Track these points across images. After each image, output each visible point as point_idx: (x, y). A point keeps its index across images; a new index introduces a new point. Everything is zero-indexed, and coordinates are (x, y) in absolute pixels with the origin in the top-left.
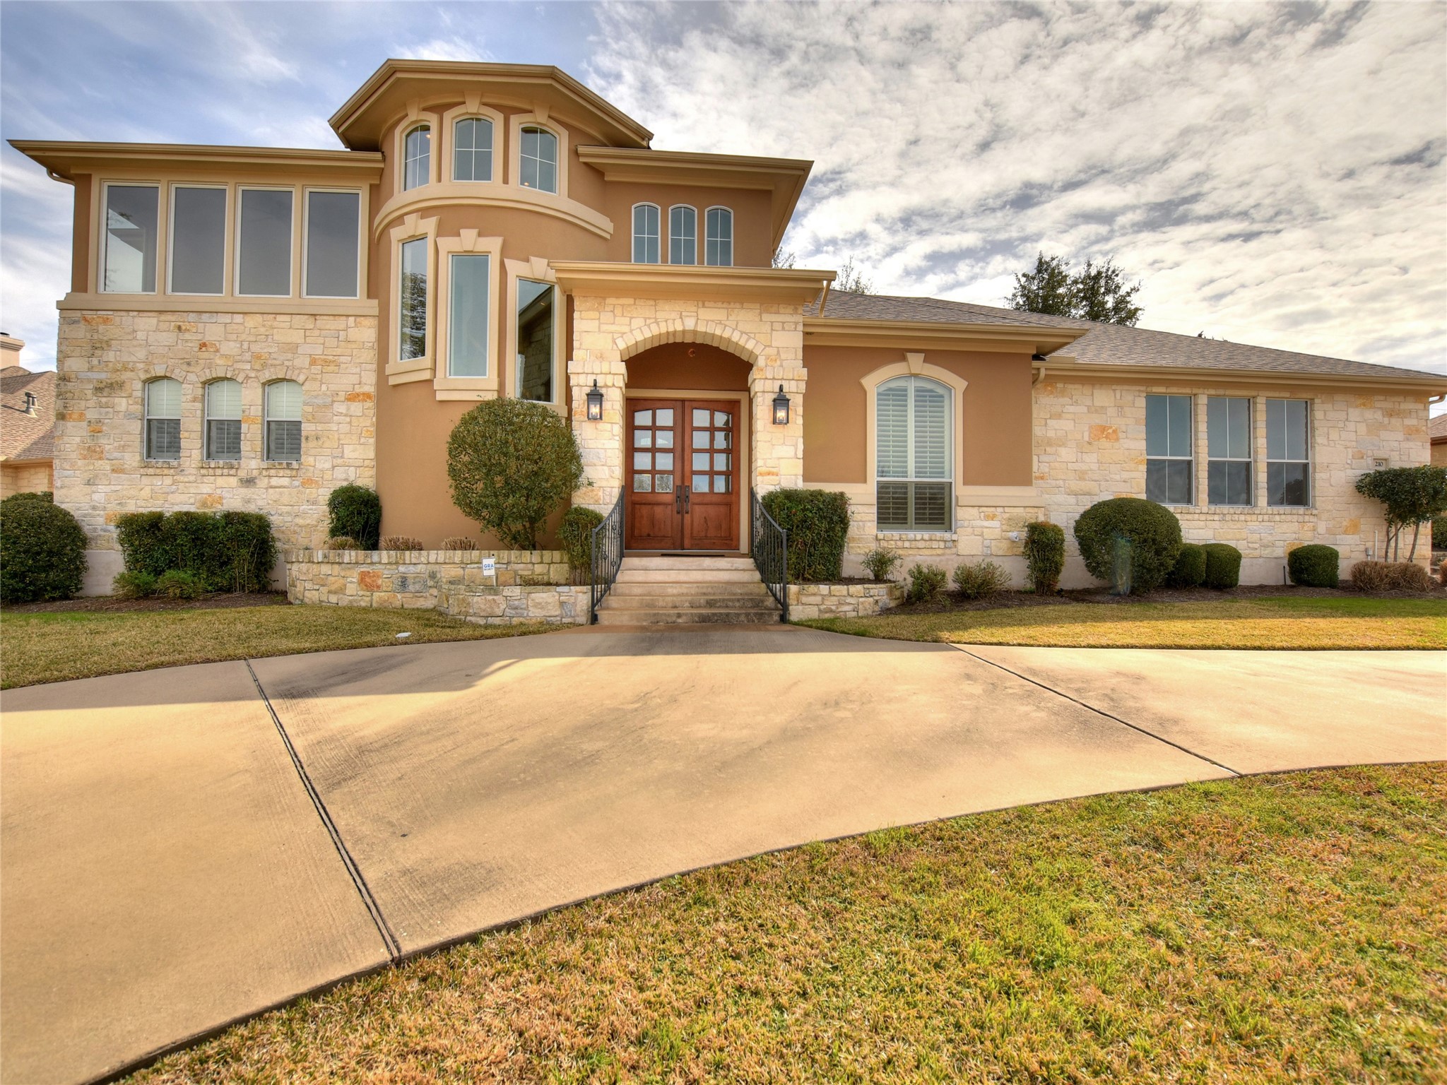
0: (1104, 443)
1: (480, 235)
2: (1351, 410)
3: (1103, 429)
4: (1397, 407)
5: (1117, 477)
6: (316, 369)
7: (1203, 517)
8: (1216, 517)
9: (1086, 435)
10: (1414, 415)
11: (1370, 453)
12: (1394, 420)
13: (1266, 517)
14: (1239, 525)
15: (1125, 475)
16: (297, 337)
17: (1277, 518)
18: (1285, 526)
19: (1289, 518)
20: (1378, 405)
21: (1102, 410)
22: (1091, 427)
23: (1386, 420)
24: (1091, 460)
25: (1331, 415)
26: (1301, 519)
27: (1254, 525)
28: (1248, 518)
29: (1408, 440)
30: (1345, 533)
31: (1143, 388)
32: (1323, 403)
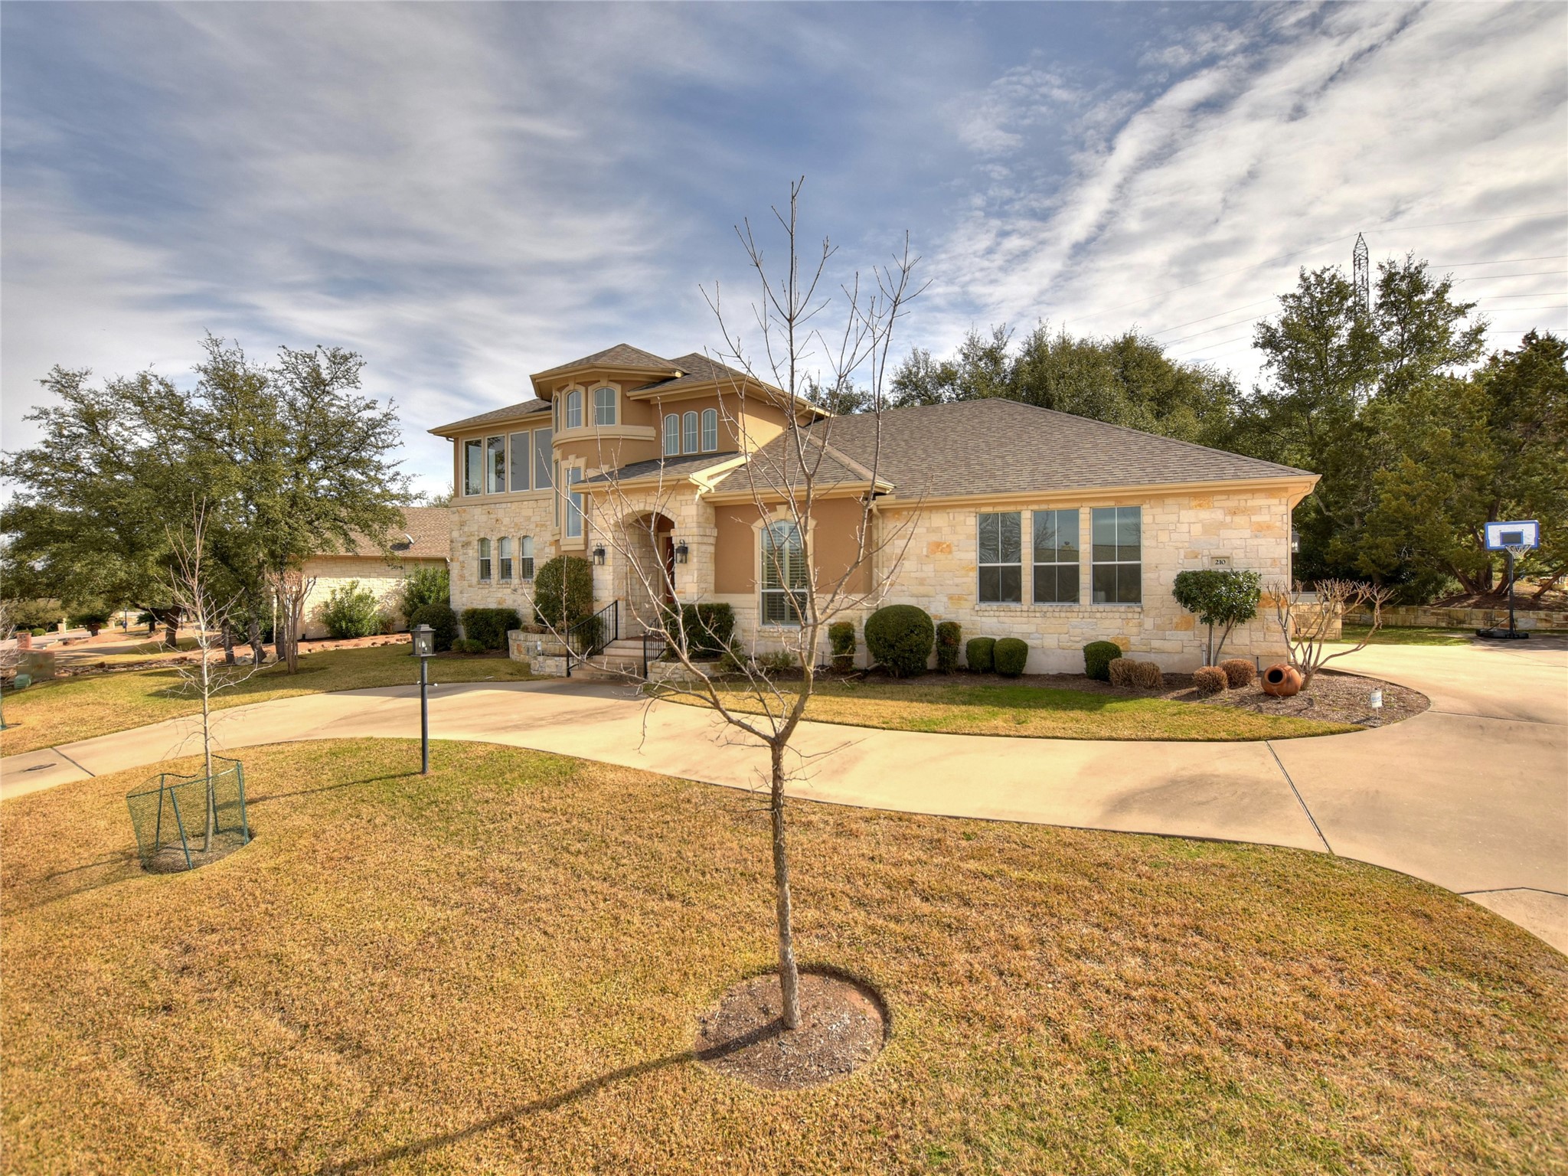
0: (939, 555)
1: (577, 457)
2: (1183, 512)
3: (938, 545)
4: (1243, 503)
5: (951, 582)
6: (538, 529)
7: (1025, 614)
8: (1038, 615)
9: (925, 550)
10: (1266, 511)
11: (1206, 552)
12: (1237, 519)
13: (1086, 615)
14: (1061, 621)
15: (957, 580)
16: (529, 512)
17: (1098, 615)
18: (1108, 622)
19: (1110, 615)
20: (1216, 504)
21: (938, 530)
22: (929, 544)
23: (1228, 519)
24: (929, 570)
25: (1160, 518)
26: (1124, 616)
27: (1075, 621)
28: (1069, 614)
29: (1256, 537)
30: (1176, 628)
31: (973, 509)
32: (1152, 508)
